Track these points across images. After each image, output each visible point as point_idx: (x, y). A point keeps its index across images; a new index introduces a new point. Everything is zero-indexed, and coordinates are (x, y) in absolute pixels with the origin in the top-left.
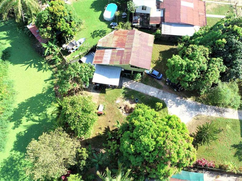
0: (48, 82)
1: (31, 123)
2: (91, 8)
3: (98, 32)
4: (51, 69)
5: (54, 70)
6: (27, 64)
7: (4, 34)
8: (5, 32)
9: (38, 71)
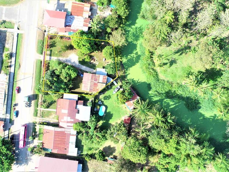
0: (128, 73)
1: (132, 55)
2: (112, 114)
3: (108, 99)
4: (128, 80)
5: (126, 80)
6: (139, 82)
7: (153, 99)
8: (153, 100)
9: (133, 79)
